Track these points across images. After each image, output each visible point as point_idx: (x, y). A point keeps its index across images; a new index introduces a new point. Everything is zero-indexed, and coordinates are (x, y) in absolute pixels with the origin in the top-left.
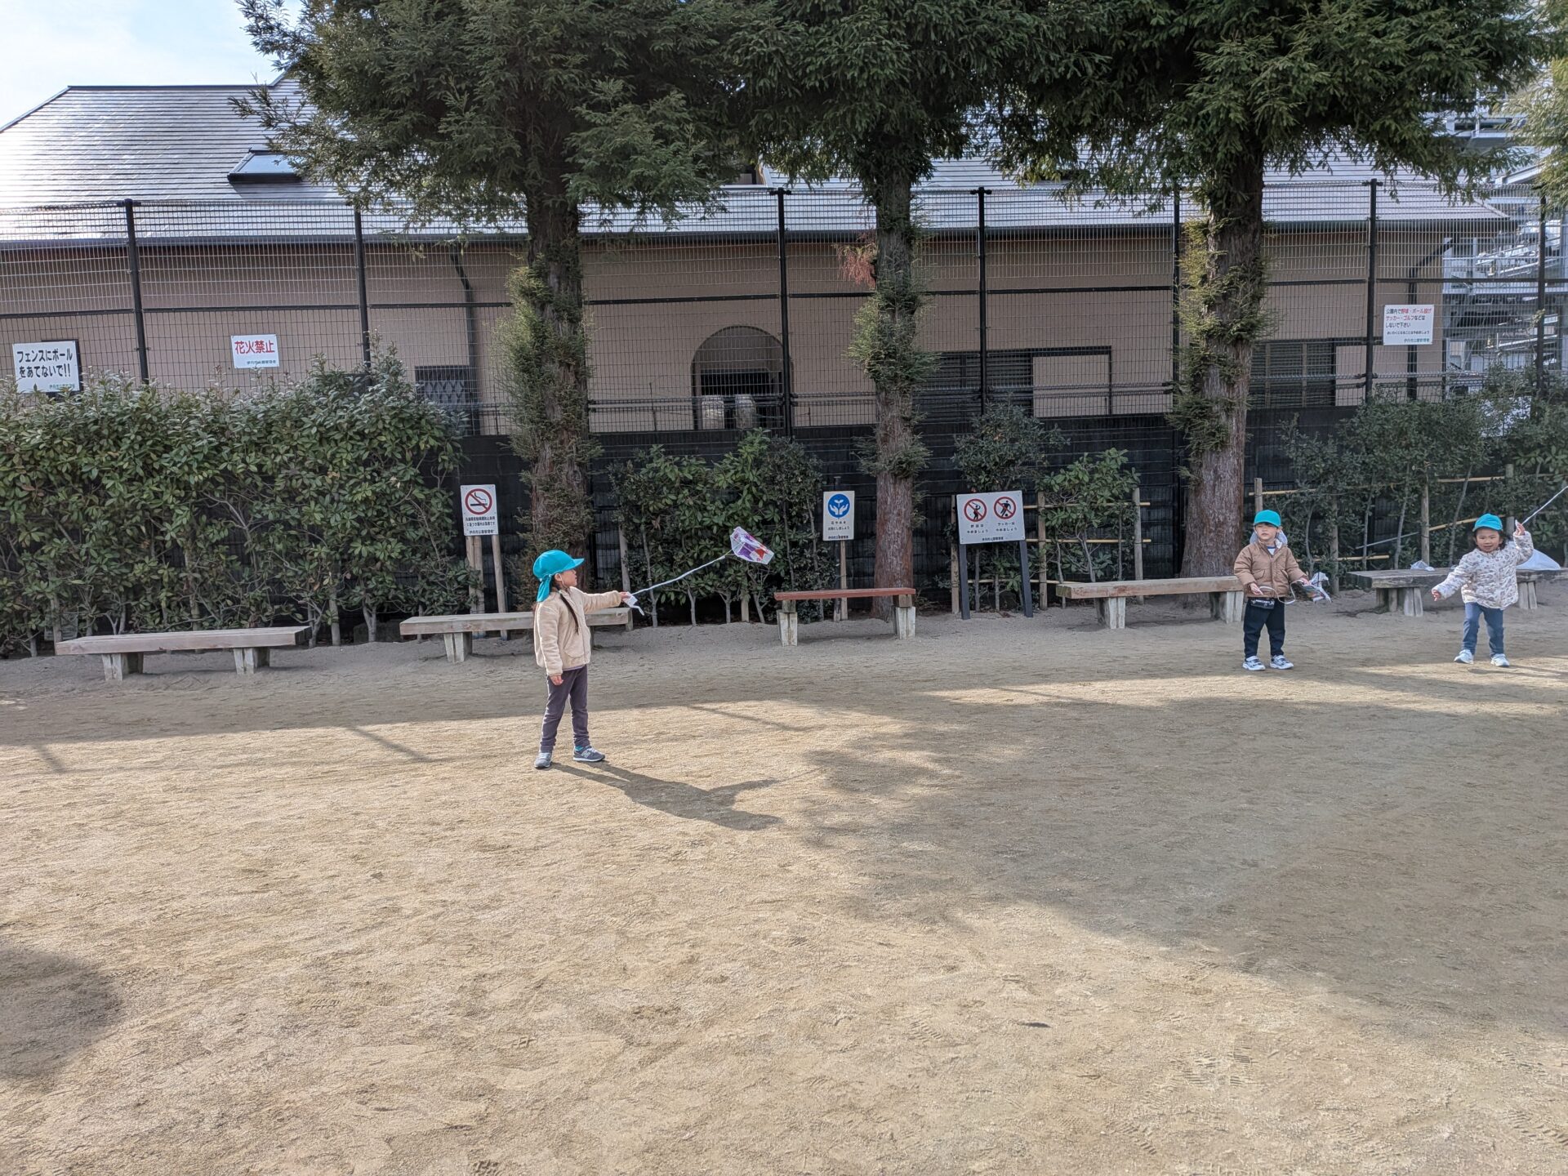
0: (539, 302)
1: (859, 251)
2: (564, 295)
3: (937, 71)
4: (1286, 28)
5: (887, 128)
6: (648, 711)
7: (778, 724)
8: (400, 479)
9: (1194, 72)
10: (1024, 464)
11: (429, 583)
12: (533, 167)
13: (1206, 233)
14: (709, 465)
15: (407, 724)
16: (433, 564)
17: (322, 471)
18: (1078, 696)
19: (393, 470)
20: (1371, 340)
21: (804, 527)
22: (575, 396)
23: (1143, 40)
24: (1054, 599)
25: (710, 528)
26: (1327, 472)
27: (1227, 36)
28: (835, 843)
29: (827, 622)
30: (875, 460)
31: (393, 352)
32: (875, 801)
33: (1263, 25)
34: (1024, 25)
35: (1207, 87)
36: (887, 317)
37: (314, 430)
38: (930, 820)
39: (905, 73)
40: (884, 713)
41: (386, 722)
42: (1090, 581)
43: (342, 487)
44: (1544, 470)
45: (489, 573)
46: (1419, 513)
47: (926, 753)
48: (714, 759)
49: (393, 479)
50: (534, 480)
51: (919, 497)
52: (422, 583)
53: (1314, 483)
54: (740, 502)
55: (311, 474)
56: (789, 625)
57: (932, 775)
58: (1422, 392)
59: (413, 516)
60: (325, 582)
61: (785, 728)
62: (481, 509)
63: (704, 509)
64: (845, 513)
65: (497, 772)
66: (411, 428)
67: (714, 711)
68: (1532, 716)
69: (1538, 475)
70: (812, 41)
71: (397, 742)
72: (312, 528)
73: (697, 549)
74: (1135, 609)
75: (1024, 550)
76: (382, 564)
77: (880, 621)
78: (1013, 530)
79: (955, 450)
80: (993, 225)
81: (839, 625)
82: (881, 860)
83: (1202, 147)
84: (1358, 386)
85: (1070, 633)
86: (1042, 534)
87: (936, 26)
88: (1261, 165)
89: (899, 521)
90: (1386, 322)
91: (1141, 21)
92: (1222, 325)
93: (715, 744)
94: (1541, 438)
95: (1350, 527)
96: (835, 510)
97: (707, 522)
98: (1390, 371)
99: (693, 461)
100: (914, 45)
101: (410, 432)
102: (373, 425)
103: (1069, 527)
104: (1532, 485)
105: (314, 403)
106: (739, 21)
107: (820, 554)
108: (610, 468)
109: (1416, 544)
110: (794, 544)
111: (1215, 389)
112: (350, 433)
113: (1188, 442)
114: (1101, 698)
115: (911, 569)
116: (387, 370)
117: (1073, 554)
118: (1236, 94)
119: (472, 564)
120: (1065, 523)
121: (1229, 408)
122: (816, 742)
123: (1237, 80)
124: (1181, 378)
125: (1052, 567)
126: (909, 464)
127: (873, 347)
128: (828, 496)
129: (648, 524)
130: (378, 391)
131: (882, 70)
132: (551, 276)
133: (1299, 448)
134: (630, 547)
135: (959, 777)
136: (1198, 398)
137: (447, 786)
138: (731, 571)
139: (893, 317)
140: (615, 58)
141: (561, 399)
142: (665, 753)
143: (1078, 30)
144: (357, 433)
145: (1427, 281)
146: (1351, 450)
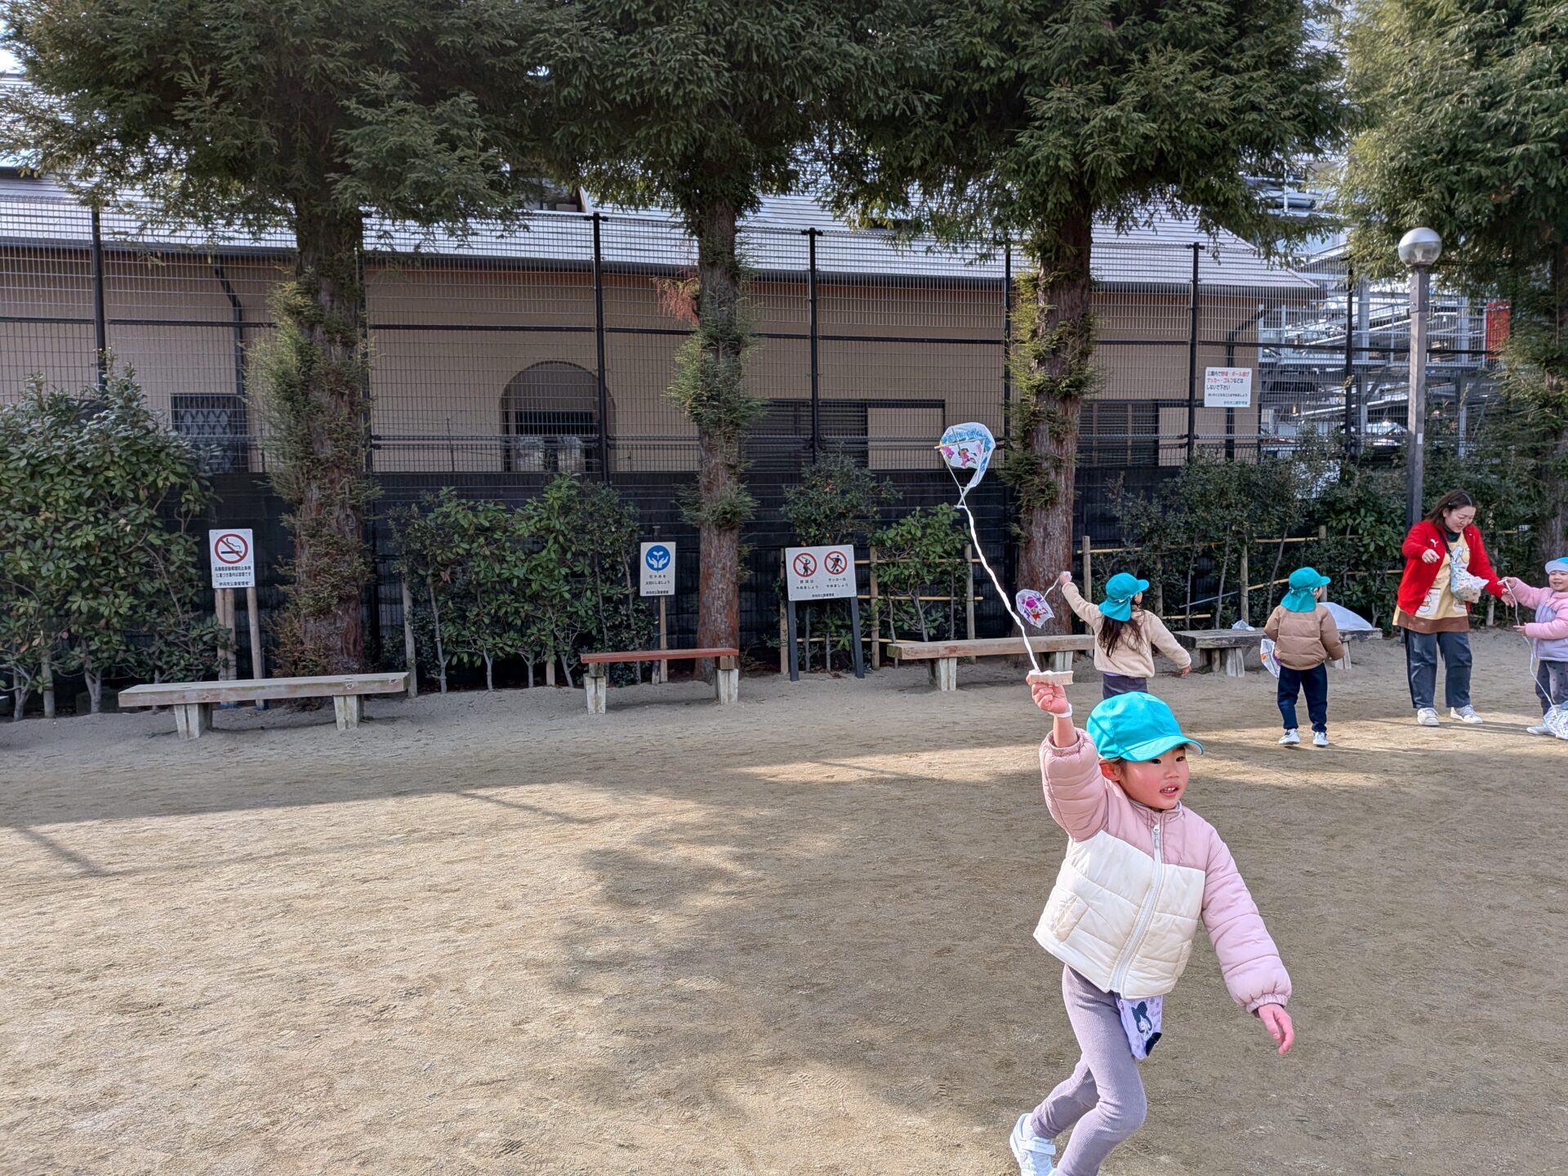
0: (307, 322)
1: (681, 285)
2: (336, 314)
3: (761, 98)
4: (1115, 79)
5: (707, 153)
6: (406, 801)
7: (560, 815)
8: (130, 522)
9: (1022, 117)
10: (855, 517)
11: (167, 644)
12: (298, 168)
13: (1036, 286)
14: (509, 510)
15: (96, 823)
16: (172, 621)
17: (34, 510)
18: (902, 770)
19: (123, 511)
20: (1193, 403)
21: (619, 582)
22: (348, 429)
23: (974, 82)
24: (886, 660)
25: (509, 580)
26: (1152, 531)
27: (1057, 81)
28: (593, 984)
29: (645, 686)
30: (698, 510)
31: (130, 375)
32: (655, 919)
33: (1093, 74)
34: (851, 55)
35: (1037, 133)
36: (711, 356)
37: (23, 462)
38: (717, 944)
39: (725, 93)
40: (688, 796)
41: (72, 820)
42: (922, 640)
43: (57, 530)
44: (1354, 531)
45: (242, 631)
46: (1239, 571)
47: (727, 848)
48: (472, 866)
49: (122, 521)
50: (298, 524)
51: (746, 550)
52: (158, 643)
53: (1140, 541)
54: (544, 553)
55: (19, 514)
56: (596, 691)
57: (727, 877)
58: (1239, 453)
59: (147, 564)
60: (35, 643)
61: (567, 819)
62: (235, 557)
63: (502, 560)
64: (665, 566)
65: (187, 890)
66: (148, 462)
67: (487, 799)
68: (1362, 788)
69: (1348, 536)
70: (622, 51)
71: (72, 848)
72: (19, 578)
73: (495, 604)
74: (967, 668)
75: (855, 608)
76: (108, 622)
77: (701, 683)
78: (845, 587)
79: (785, 502)
80: (824, 269)
81: (658, 688)
82: (645, 1009)
83: (1032, 196)
84: (1181, 446)
85: (901, 695)
86: (875, 590)
87: (758, 47)
88: (1090, 220)
89: (723, 576)
90: (1207, 384)
91: (971, 62)
92: (1051, 380)
93: (474, 845)
94: (1351, 501)
95: (1173, 586)
96: (654, 562)
97: (506, 574)
98: (1210, 432)
99: (491, 506)
100: (735, 66)
101: (146, 467)
102: (98, 457)
103: (901, 584)
104: (1343, 546)
105: (25, 430)
106: (542, 22)
107: (637, 611)
108: (391, 512)
109: (1236, 602)
110: (608, 600)
111: (1045, 446)
112: (69, 467)
113: (1018, 499)
114: (927, 773)
115: (737, 627)
116: (119, 394)
117: (906, 612)
118: (1065, 141)
119: (221, 622)
120: (897, 579)
121: (1058, 466)
122: (599, 839)
123: (1067, 128)
124: (1012, 434)
125: (884, 625)
126: (734, 514)
127: (695, 388)
128: (646, 547)
129: (436, 576)
130: (105, 418)
131: (700, 87)
132: (323, 294)
133: (1124, 506)
134: (415, 602)
135: (760, 880)
136: (1027, 453)
137: (114, 911)
138: (534, 630)
139: (717, 357)
140: (394, 50)
141: (331, 432)
142: (411, 860)
143: (907, 65)
144: (79, 466)
145: (1245, 345)
146: (1175, 510)
